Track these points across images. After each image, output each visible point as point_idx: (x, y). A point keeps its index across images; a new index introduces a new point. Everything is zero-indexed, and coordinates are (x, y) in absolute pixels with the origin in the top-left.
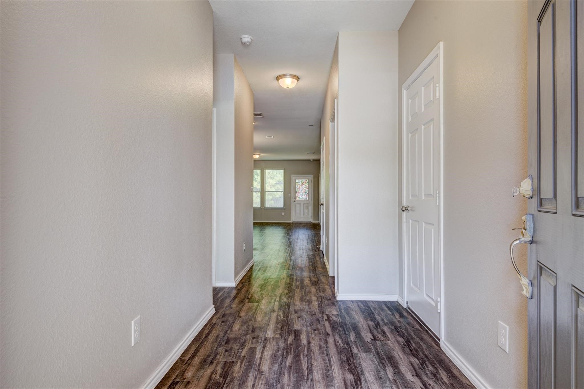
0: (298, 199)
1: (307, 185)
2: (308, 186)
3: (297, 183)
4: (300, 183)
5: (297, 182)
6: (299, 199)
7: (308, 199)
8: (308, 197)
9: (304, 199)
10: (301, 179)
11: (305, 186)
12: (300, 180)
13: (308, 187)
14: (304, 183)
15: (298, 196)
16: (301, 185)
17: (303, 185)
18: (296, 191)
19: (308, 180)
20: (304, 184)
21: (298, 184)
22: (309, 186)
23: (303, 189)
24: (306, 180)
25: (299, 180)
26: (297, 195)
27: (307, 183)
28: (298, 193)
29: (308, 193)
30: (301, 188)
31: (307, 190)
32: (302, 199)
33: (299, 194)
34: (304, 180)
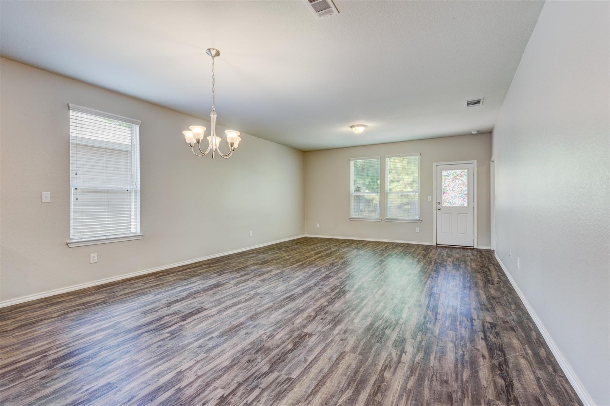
0: (445, 204)
1: (465, 179)
2: (466, 181)
3: (443, 177)
4: (451, 177)
5: (443, 174)
6: (449, 205)
7: (466, 205)
8: (466, 201)
9: (458, 205)
10: (452, 170)
11: (460, 182)
12: (450, 171)
13: (466, 184)
14: (458, 175)
15: (447, 200)
16: (453, 180)
17: (457, 180)
18: (443, 190)
19: (466, 171)
20: (458, 177)
21: (446, 178)
22: (468, 181)
23: (456, 187)
24: (462, 171)
25: (448, 171)
26: (443, 198)
27: (466, 177)
28: (445, 194)
29: (468, 195)
30: (452, 185)
31: (466, 188)
32: (455, 205)
33: (449, 197)
34: (459, 172)
